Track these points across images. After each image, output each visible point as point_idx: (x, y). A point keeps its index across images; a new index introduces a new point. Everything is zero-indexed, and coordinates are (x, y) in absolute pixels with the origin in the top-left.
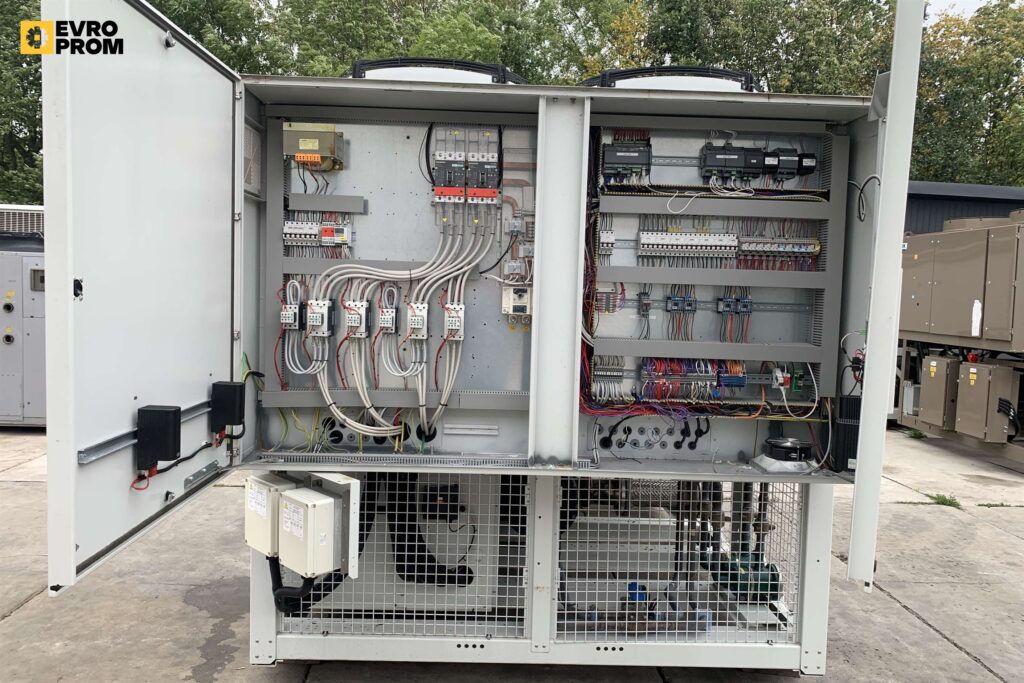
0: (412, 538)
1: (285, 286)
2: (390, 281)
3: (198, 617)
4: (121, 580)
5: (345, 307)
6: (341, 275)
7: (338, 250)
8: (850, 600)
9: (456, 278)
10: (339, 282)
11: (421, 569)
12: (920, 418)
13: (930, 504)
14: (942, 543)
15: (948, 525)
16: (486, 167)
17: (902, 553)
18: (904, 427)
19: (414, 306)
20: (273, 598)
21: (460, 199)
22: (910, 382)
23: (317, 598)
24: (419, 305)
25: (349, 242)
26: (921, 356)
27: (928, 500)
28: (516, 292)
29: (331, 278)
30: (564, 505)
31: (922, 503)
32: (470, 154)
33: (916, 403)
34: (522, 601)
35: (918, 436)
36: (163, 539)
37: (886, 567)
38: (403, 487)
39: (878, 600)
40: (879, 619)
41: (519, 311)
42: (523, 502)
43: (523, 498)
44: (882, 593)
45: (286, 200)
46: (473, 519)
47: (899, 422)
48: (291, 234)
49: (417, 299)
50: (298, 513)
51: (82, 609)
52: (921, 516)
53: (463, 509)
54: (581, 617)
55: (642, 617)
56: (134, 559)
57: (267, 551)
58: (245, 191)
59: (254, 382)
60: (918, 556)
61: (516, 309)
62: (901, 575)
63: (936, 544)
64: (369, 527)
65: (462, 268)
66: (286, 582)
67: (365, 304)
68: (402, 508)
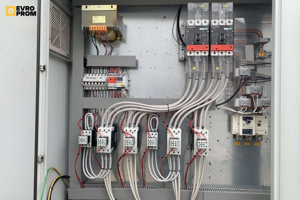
1: (84, 117)
2: (153, 113)
5: (123, 132)
6: (122, 109)
7: (119, 92)
9: (200, 110)
10: (119, 113)
16: (225, 29)
19: (172, 130)
21: (205, 53)
24: (174, 129)
25: (126, 86)
28: (245, 119)
29: (115, 110)
32: (213, 21)
41: (246, 133)
45: (85, 60)
48: (88, 82)
49: (173, 125)
58: (50, 50)
59: (63, 181)
61: (244, 131)
65: (203, 103)
67: (137, 129)
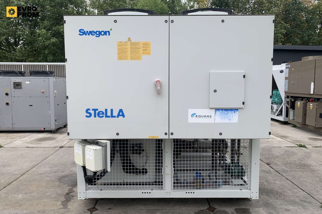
0: (127, 160)
3: (64, 186)
4: (41, 176)
8: (269, 177)
11: (130, 169)
12: (295, 121)
13: (297, 147)
14: (300, 159)
15: (303, 153)
17: (287, 162)
18: (291, 124)
20: (84, 179)
22: (292, 109)
23: (98, 179)
26: (295, 101)
27: (296, 146)
30: (174, 148)
31: (295, 147)
33: (294, 116)
34: (162, 179)
35: (295, 126)
36: (54, 163)
37: (281, 166)
38: (124, 144)
39: (278, 177)
40: (278, 182)
42: (161, 148)
43: (161, 146)
44: (280, 174)
46: (146, 153)
47: (288, 122)
50: (91, 152)
51: (28, 185)
52: (294, 151)
53: (143, 150)
54: (181, 183)
55: (200, 182)
56: (45, 169)
57: (82, 164)
60: (292, 163)
62: (286, 169)
63: (298, 159)
64: (114, 157)
66: (88, 174)
68: (124, 150)
